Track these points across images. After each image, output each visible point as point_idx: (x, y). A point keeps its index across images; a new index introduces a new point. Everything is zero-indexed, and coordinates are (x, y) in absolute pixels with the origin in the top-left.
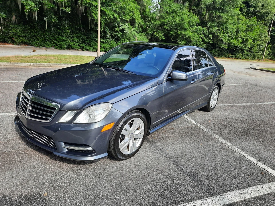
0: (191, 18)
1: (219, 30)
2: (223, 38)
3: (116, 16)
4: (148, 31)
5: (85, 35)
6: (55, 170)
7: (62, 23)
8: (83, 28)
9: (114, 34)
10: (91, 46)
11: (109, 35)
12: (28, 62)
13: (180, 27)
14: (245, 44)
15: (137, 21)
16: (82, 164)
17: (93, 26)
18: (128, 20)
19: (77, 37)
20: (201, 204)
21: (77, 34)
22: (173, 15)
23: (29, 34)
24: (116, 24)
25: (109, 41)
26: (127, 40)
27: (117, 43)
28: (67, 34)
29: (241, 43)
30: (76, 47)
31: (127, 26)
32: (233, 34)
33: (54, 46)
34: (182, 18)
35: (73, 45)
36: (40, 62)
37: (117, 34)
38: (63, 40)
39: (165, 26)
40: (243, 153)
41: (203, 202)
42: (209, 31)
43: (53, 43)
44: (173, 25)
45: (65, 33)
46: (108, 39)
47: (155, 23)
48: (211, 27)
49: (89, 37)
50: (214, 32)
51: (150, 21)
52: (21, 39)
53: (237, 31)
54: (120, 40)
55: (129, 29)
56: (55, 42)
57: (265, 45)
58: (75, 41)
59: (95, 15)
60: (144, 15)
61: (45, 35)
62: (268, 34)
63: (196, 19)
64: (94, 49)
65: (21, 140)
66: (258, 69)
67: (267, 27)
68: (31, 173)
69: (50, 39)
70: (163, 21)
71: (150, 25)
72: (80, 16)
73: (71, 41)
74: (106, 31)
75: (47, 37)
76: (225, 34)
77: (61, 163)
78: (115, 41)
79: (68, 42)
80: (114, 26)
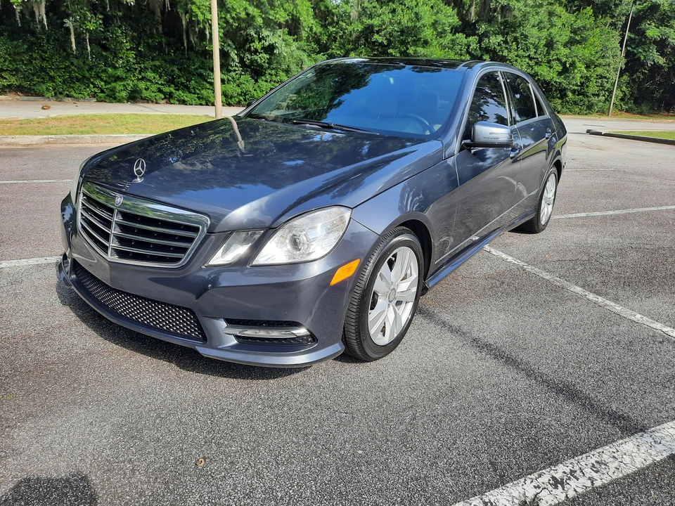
0: (438, 12)
1: (506, 42)
2: (516, 61)
3: (253, 10)
4: (333, 49)
5: (174, 64)
6: (204, 398)
7: (112, 33)
8: (169, 44)
9: (248, 59)
10: (190, 92)
11: (237, 60)
12: (39, 133)
13: (412, 37)
14: (567, 74)
15: (305, 24)
16: (270, 378)
17: (193, 39)
18: (282, 20)
19: (155, 69)
20: (614, 457)
21: (153, 60)
22: (394, 6)
23: (26, 65)
24: (253, 33)
25: (237, 76)
26: (281, 73)
27: (256, 81)
28: (128, 61)
29: (560, 74)
30: (154, 94)
31: (280, 36)
32: (539, 52)
33: (94, 95)
34: (416, 14)
35: (146, 89)
36: (71, 134)
37: (255, 57)
38: (118, 79)
39: (376, 36)
40: (658, 326)
41: (615, 451)
42: (483, 45)
43: (92, 86)
44: (395, 31)
45: (121, 58)
46: (235, 71)
47: (350, 28)
48: (486, 35)
49: (185, 68)
50: (495, 48)
51: (337, 23)
52: (5, 78)
53: (550, 45)
54: (264, 75)
55: (286, 45)
56: (98, 82)
57: (614, 77)
58: (149, 80)
59: (199, 9)
60: (320, 9)
61: (69, 67)
62: (621, 51)
63: (450, 16)
64: (199, 98)
65: (84, 326)
66: (606, 135)
67: (617, 33)
68: (140, 410)
69: (84, 77)
70: (369, 22)
71: (337, 33)
72: (159, 14)
73: (138, 80)
74: (228, 51)
75: (75, 72)
76: (521, 52)
77: (212, 378)
78: (252, 77)
79: (130, 82)
80: (247, 39)
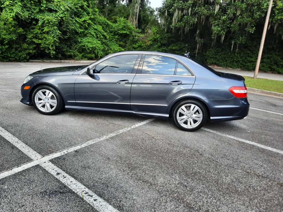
5: (279, 56)
33: (241, 67)
43: (240, 64)
45: (255, 54)
56: (243, 63)
61: (233, 57)
75: (235, 59)
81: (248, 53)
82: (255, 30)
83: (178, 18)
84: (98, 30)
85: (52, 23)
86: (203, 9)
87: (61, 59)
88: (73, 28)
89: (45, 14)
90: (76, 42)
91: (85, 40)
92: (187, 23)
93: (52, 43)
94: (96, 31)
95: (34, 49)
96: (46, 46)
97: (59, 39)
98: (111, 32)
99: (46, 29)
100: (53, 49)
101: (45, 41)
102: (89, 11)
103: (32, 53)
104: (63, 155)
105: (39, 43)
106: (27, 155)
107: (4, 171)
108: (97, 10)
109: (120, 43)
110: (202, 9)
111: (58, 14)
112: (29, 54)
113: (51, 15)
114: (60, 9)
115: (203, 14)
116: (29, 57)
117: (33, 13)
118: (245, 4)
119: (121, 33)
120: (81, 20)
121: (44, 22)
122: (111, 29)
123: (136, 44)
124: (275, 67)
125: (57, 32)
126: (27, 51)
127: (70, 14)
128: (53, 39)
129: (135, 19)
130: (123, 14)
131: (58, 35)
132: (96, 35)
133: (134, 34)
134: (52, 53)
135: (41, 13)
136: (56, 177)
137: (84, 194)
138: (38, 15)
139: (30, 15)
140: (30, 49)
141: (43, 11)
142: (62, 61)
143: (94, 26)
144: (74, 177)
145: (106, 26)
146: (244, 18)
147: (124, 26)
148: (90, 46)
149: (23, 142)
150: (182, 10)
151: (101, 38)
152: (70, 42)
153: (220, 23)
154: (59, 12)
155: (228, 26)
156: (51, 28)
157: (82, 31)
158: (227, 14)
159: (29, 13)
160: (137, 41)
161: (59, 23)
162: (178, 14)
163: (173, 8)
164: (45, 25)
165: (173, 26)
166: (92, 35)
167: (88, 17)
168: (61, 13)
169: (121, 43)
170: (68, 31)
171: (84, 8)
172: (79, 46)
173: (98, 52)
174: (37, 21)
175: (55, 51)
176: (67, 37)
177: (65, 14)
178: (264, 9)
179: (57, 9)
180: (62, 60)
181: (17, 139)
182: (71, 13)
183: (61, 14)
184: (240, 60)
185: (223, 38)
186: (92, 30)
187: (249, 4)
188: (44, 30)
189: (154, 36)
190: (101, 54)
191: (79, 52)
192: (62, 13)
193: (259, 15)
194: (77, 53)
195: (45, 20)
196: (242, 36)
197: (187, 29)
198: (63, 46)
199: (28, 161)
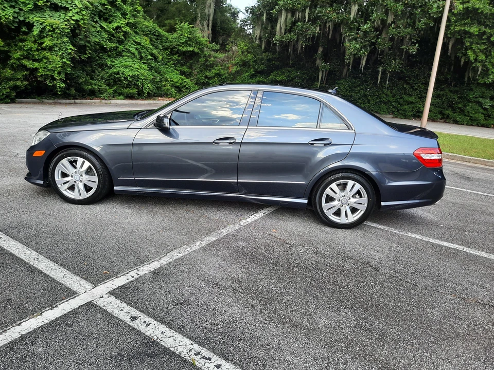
5: (456, 94)
17: (472, 75)
30: (434, 115)
33: (393, 113)
38: (410, 103)
43: (391, 107)
49: (464, 97)
56: (396, 105)
61: (380, 94)
69: (389, 101)
75: (384, 98)
81: (405, 89)
82: (418, 49)
83: (286, 26)
84: (142, 45)
85: (59, 32)
86: (330, 11)
87: (75, 98)
88: (97, 40)
89: (45, 14)
90: (103, 66)
91: (118, 62)
92: (302, 34)
93: (59, 67)
94: (139, 47)
95: (25, 78)
96: (48, 73)
97: (73, 60)
98: (166, 49)
99: (47, 42)
100: (61, 79)
101: (46, 63)
102: (125, 10)
103: (21, 87)
104: (132, 281)
105: (34, 67)
106: (63, 283)
107: (28, 318)
108: (139, 8)
109: (182, 69)
110: (327, 11)
111: (70, 14)
112: (15, 88)
113: (57, 15)
114: (74, 6)
115: (329, 20)
116: (15, 94)
117: (22, 12)
118: (402, 4)
119: (184, 50)
120: (111, 26)
121: (44, 28)
122: (166, 42)
123: (210, 71)
124: (448, 112)
125: (69, 48)
126: (12, 83)
127: (90, 15)
128: (61, 61)
129: (206, 27)
130: (185, 16)
131: (70, 52)
132: (140, 53)
133: (207, 52)
134: (59, 87)
135: (37, 13)
136: (131, 324)
137: (194, 356)
138: (33, 16)
139: (16, 15)
140: (18, 79)
141: (42, 9)
142: (77, 101)
143: (134, 38)
144: (166, 323)
145: (156, 38)
146: (400, 28)
147: (189, 38)
148: (128, 73)
149: (48, 258)
150: (293, 11)
151: (147, 60)
152: (91, 67)
153: (358, 36)
154: (71, 10)
155: (373, 41)
156: (57, 40)
157: (113, 46)
158: (370, 20)
159: (15, 12)
160: (212, 66)
161: (71, 30)
162: (286, 19)
163: (277, 7)
164: (45, 35)
165: (276, 40)
166: (132, 53)
167: (123, 22)
168: (75, 13)
169: (185, 69)
170: (88, 46)
171: (116, 5)
172: (108, 73)
173: (143, 85)
174: (30, 26)
175: (64, 82)
176: (86, 56)
177: (83, 15)
178: (434, 13)
179: (68, 6)
180: (78, 99)
181: (34, 254)
182: (93, 14)
183: (76, 15)
184: (391, 99)
185: (363, 62)
186: (132, 44)
187: (407, 3)
188: (43, 43)
189: (243, 57)
190: (149, 88)
191: (108, 85)
192: (77, 13)
193: (426, 24)
194: (104, 87)
195: (47, 25)
196: (395, 59)
197: (302, 44)
198: (79, 73)
199: (68, 296)
